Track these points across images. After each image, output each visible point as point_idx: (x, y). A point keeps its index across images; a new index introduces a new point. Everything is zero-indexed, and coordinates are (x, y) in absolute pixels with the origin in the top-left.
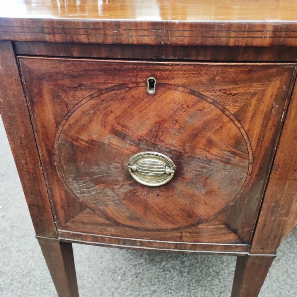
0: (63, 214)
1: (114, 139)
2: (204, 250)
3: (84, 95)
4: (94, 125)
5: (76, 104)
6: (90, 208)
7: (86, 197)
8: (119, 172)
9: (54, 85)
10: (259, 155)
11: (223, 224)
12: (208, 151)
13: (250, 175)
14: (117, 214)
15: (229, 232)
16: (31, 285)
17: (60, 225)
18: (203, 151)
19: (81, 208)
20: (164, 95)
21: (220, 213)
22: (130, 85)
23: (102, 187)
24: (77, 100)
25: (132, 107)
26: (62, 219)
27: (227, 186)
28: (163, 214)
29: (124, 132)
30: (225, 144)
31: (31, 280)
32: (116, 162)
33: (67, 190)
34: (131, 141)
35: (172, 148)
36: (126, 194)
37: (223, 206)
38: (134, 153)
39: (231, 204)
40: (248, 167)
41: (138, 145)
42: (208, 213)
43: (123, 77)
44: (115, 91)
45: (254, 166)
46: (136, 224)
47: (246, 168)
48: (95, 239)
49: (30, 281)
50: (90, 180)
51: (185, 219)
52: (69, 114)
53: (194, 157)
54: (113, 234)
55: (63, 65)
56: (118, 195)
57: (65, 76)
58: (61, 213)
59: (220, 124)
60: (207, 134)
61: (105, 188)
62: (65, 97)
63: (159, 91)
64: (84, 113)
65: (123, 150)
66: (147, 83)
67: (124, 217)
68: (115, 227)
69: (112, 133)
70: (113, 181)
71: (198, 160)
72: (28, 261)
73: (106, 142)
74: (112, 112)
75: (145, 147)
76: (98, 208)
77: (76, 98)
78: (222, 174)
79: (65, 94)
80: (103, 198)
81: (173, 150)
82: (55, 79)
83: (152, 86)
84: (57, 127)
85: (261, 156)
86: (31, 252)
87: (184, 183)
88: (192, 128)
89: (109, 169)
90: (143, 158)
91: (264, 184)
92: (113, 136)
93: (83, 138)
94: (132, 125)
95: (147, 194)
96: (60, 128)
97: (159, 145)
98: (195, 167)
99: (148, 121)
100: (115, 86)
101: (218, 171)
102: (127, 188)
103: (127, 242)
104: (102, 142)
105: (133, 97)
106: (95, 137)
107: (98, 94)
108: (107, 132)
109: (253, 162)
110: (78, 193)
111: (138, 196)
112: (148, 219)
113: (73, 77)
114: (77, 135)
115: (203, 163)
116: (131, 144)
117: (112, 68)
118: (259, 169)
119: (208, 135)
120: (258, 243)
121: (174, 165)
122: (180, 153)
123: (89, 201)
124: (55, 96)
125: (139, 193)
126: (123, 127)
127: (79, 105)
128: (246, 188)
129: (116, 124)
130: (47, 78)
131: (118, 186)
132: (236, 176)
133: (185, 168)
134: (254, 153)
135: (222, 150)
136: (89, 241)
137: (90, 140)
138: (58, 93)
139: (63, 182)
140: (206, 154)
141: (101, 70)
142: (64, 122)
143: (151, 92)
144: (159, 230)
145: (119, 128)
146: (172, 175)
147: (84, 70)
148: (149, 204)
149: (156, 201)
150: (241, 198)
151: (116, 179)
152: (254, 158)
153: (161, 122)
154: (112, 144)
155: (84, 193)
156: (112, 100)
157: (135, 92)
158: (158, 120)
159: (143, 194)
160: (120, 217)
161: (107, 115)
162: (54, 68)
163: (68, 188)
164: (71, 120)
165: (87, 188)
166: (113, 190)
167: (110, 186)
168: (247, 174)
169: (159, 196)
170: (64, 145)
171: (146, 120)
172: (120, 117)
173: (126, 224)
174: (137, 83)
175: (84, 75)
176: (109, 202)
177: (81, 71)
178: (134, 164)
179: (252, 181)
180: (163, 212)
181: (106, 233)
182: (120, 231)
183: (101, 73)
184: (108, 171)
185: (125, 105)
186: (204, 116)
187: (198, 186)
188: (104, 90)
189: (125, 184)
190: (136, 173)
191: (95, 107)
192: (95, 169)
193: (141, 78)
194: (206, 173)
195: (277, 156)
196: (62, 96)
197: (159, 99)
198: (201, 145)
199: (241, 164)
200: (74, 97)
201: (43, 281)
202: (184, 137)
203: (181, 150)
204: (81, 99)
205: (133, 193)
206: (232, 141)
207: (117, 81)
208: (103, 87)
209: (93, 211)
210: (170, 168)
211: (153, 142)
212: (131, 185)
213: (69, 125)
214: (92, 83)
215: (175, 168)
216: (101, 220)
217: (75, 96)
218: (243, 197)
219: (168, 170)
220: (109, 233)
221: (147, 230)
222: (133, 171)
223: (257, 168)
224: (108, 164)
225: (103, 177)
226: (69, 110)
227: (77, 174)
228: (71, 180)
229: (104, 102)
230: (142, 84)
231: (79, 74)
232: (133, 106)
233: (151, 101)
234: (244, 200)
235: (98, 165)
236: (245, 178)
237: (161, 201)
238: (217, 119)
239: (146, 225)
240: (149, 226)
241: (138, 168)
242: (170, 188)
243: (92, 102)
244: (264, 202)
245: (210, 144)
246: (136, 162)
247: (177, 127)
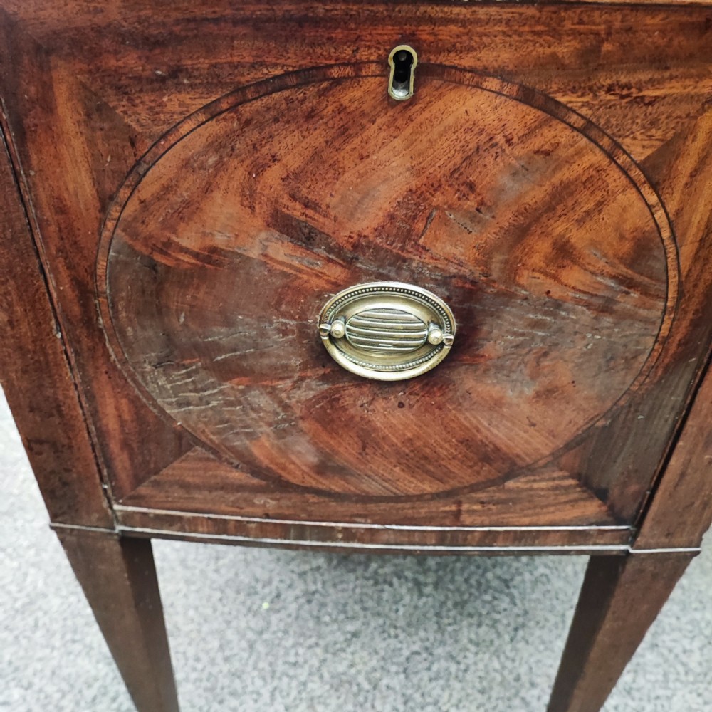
0: (127, 464)
1: (278, 246)
2: (517, 543)
3: (188, 106)
4: (219, 201)
5: (164, 136)
6: (204, 445)
7: (194, 416)
8: (291, 343)
9: (90, 72)
10: (695, 286)
11: (572, 477)
12: (555, 277)
13: (663, 343)
14: (283, 461)
15: (585, 495)
16: (39, 634)
17: (119, 494)
18: (542, 277)
19: (180, 446)
20: (440, 104)
21: (568, 447)
22: (335, 72)
23: (241, 387)
24: (164, 122)
25: (336, 144)
26: (124, 477)
27: (595, 376)
28: (412, 455)
29: (311, 223)
30: (605, 256)
31: (36, 621)
32: (284, 315)
33: (137, 397)
34: (330, 250)
35: (453, 270)
36: (309, 404)
37: (578, 429)
38: (337, 287)
39: (600, 423)
40: (660, 321)
41: (349, 263)
42: (537, 450)
43: (312, 44)
44: (286, 93)
45: (677, 317)
46: (336, 485)
47: (654, 323)
48: (221, 527)
49: (36, 626)
50: (205, 368)
51: (471, 467)
52: (141, 170)
53: (512, 296)
54: (270, 513)
56: (286, 407)
57: (123, 42)
58: (122, 461)
60: (556, 225)
61: (249, 388)
62: (125, 113)
63: (424, 91)
64: (186, 164)
65: (305, 277)
66: (388, 66)
67: (304, 468)
68: (278, 495)
69: (275, 226)
70: (273, 368)
71: (525, 303)
72: (26, 574)
73: (255, 253)
74: (274, 159)
75: (372, 267)
76: (228, 444)
77: (162, 116)
78: (585, 342)
79: (124, 102)
80: (244, 418)
81: (454, 276)
82: (91, 50)
83: (402, 76)
84: (104, 209)
85: (700, 289)
86: (32, 552)
87: (476, 370)
88: (515, 208)
89: (263, 334)
90: (364, 300)
91: (698, 368)
92: (277, 234)
93: (185, 242)
94: (334, 201)
95: (370, 403)
96: (114, 211)
97: (412, 260)
98: (514, 324)
99: (383, 188)
100: (288, 74)
101: (576, 333)
102: (313, 388)
103: (308, 533)
104: (241, 255)
105: (341, 109)
106: (220, 240)
107: (231, 100)
108: (259, 222)
109: (676, 307)
110: (171, 404)
111: (344, 409)
112: (371, 469)
113: (150, 44)
114: (167, 234)
115: (536, 311)
116: (329, 260)
117: (280, 14)
118: (690, 325)
119: (559, 228)
120: (658, 522)
121: (453, 320)
122: (473, 282)
123: (201, 426)
124: (95, 110)
125: (347, 401)
126: (306, 206)
127: (172, 139)
128: (648, 380)
129: (286, 197)
130: (66, 49)
131: (289, 383)
132: (625, 346)
133: (485, 328)
134: (683, 279)
135: (593, 273)
136: (203, 533)
137: (204, 249)
138: (104, 99)
139: (126, 375)
140: (549, 284)
141: (244, 21)
142: (124, 193)
143: (399, 94)
144: (397, 499)
145: (296, 210)
146: (447, 348)
147: (188, 20)
148: (375, 429)
149: (394, 421)
150: (630, 406)
151: (284, 362)
152: (681, 294)
153: (424, 189)
154: (271, 259)
155: (188, 404)
156: (276, 120)
157: (352, 96)
158: (414, 183)
159: (359, 403)
160: (292, 467)
161: (258, 169)
162: (89, 12)
163: (139, 390)
164: (149, 188)
165: (196, 391)
166: (272, 392)
167: (265, 383)
168: (656, 341)
169: (405, 410)
170: (126, 264)
171: (379, 184)
172: (297, 175)
173: (308, 485)
174: (358, 65)
175: (187, 37)
176: (260, 426)
177: (177, 22)
178: (336, 318)
179: (667, 361)
180: (412, 451)
181: (250, 509)
182: (289, 503)
183: (241, 30)
184: (259, 340)
185: (317, 138)
186: (554, 171)
187: (514, 376)
188: (252, 89)
189: (309, 377)
190: (341, 344)
191: (222, 146)
192: (219, 335)
193: (369, 47)
194: (543, 339)
196: (115, 108)
197: (421, 118)
198: (537, 260)
199: (643, 312)
200: (157, 113)
201: (69, 623)
202: (489, 235)
203: (477, 275)
204: (178, 118)
205: (331, 400)
206: (627, 246)
207: (293, 58)
208: (248, 78)
209: (215, 452)
210: (441, 328)
211: (395, 251)
212: (324, 378)
213: (142, 202)
214: (215, 66)
215: (455, 329)
216: (237, 476)
217: (158, 109)
218: (634, 404)
219: (436, 335)
220: (260, 511)
221: (366, 499)
222: (333, 339)
223: (685, 323)
224: (260, 319)
225: (244, 357)
226: (140, 154)
227: (168, 350)
228: (148, 368)
229: (251, 127)
230: (373, 67)
231: (171, 33)
232: (341, 140)
233: (400, 122)
234: (636, 411)
235: (229, 323)
236: (648, 352)
237: (408, 422)
238: (592, 181)
239: (364, 487)
240: (373, 488)
241: (348, 330)
242: (435, 384)
243: (214, 128)
244: (691, 416)
245: (564, 253)
246: (342, 313)
247: (471, 204)
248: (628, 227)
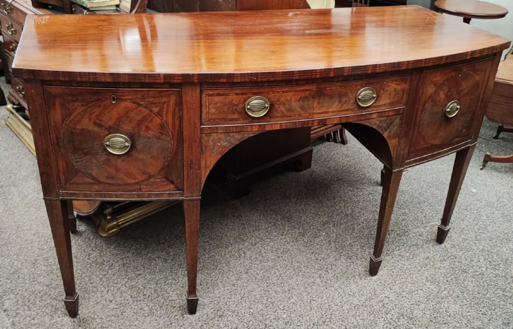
1: (95, 128)
2: (156, 197)
3: (78, 105)
4: (84, 119)
5: (74, 109)
7: (79, 165)
8: (99, 147)
9: (62, 100)
10: (174, 134)
11: (164, 178)
13: (173, 145)
14: (99, 175)
15: (169, 183)
17: (61, 187)
18: (145, 132)
19: (76, 173)
20: (120, 104)
22: (103, 99)
23: (89, 157)
25: (104, 110)
26: (63, 182)
29: (101, 124)
30: (156, 128)
32: (97, 141)
33: (67, 161)
34: (105, 128)
35: (128, 131)
37: (162, 165)
38: (107, 135)
39: (166, 164)
40: (171, 141)
41: (109, 130)
42: (154, 171)
43: (99, 96)
44: (95, 103)
46: (112, 182)
47: (169, 141)
48: (85, 195)
50: (82, 153)
52: (70, 115)
53: (140, 136)
54: (97, 190)
55: (68, 90)
56: (99, 162)
57: (68, 95)
59: (151, 118)
61: (91, 158)
62: (68, 106)
63: (118, 102)
64: (78, 114)
65: (101, 133)
66: (111, 98)
67: (104, 177)
68: (98, 185)
69: (94, 124)
70: (96, 153)
71: (143, 138)
73: (91, 129)
75: (113, 131)
76: (87, 172)
78: (157, 145)
79: (68, 104)
80: (90, 165)
81: (129, 133)
82: (63, 96)
83: (114, 100)
84: (63, 122)
85: (176, 134)
87: (136, 152)
89: (93, 145)
90: (112, 138)
92: (95, 126)
93: (78, 128)
94: (105, 120)
95: (116, 159)
96: (65, 122)
97: (120, 130)
98: (142, 142)
99: (113, 117)
100: (95, 100)
101: (155, 143)
102: (104, 157)
104: (89, 129)
105: (104, 105)
106: (84, 127)
107: (86, 103)
108: (92, 123)
109: (172, 138)
110: (74, 162)
112: (119, 177)
113: (73, 95)
114: (75, 126)
115: (145, 139)
116: (105, 130)
117: (93, 92)
118: (177, 141)
119: (146, 124)
120: (187, 190)
121: (130, 141)
122: (133, 134)
123: (80, 167)
124: (63, 106)
125: (111, 160)
126: (100, 121)
127: (76, 110)
129: (96, 119)
130: (58, 96)
131: (99, 156)
132: (165, 146)
133: (137, 143)
134: (172, 133)
135: (154, 132)
136: (81, 198)
137: (81, 129)
138: (64, 104)
139: (65, 156)
140: (147, 134)
141: (88, 92)
142: (67, 119)
143: (114, 102)
145: (98, 121)
146: (130, 147)
147: (78, 92)
148: (118, 167)
149: (122, 164)
150: (171, 159)
151: (98, 151)
152: (173, 136)
153: (120, 117)
154: (94, 130)
155: (78, 162)
156: (94, 107)
157: (106, 103)
158: (118, 116)
160: (102, 177)
161: (91, 114)
162: (63, 92)
163: (68, 159)
164: (72, 117)
165: (80, 159)
166: (96, 158)
167: (94, 156)
168: (171, 145)
169: (124, 161)
170: (66, 132)
172: (98, 115)
173: (105, 182)
174: (107, 98)
175: (79, 95)
176: (94, 167)
183: (87, 94)
184: (93, 147)
185: (101, 109)
186: (142, 114)
187: (145, 153)
188: (89, 102)
189: (103, 155)
190: (109, 147)
191: (85, 111)
192: (85, 146)
193: (108, 96)
194: (149, 145)
195: (184, 134)
196: (66, 105)
197: (118, 106)
198: (143, 129)
200: (73, 106)
202: (133, 125)
203: (133, 132)
204: (77, 107)
205: (108, 160)
206: (159, 127)
207: (96, 98)
208: (88, 100)
211: (117, 128)
212: (106, 155)
213: (70, 120)
214: (83, 99)
215: (131, 143)
216: (89, 180)
219: (127, 144)
220: (95, 190)
222: (107, 146)
223: (175, 141)
224: (93, 142)
225: (90, 151)
226: (70, 112)
227: (74, 150)
228: (70, 154)
229: (89, 108)
230: (109, 99)
231: (76, 94)
233: (114, 107)
234: (173, 161)
235: (87, 143)
236: (170, 147)
238: (149, 115)
239: (118, 182)
241: (109, 143)
242: (128, 155)
243: (83, 108)
245: (148, 128)
246: (108, 140)
247: (129, 119)
248: (158, 123)
